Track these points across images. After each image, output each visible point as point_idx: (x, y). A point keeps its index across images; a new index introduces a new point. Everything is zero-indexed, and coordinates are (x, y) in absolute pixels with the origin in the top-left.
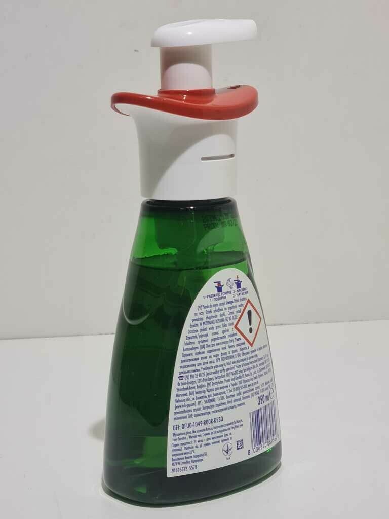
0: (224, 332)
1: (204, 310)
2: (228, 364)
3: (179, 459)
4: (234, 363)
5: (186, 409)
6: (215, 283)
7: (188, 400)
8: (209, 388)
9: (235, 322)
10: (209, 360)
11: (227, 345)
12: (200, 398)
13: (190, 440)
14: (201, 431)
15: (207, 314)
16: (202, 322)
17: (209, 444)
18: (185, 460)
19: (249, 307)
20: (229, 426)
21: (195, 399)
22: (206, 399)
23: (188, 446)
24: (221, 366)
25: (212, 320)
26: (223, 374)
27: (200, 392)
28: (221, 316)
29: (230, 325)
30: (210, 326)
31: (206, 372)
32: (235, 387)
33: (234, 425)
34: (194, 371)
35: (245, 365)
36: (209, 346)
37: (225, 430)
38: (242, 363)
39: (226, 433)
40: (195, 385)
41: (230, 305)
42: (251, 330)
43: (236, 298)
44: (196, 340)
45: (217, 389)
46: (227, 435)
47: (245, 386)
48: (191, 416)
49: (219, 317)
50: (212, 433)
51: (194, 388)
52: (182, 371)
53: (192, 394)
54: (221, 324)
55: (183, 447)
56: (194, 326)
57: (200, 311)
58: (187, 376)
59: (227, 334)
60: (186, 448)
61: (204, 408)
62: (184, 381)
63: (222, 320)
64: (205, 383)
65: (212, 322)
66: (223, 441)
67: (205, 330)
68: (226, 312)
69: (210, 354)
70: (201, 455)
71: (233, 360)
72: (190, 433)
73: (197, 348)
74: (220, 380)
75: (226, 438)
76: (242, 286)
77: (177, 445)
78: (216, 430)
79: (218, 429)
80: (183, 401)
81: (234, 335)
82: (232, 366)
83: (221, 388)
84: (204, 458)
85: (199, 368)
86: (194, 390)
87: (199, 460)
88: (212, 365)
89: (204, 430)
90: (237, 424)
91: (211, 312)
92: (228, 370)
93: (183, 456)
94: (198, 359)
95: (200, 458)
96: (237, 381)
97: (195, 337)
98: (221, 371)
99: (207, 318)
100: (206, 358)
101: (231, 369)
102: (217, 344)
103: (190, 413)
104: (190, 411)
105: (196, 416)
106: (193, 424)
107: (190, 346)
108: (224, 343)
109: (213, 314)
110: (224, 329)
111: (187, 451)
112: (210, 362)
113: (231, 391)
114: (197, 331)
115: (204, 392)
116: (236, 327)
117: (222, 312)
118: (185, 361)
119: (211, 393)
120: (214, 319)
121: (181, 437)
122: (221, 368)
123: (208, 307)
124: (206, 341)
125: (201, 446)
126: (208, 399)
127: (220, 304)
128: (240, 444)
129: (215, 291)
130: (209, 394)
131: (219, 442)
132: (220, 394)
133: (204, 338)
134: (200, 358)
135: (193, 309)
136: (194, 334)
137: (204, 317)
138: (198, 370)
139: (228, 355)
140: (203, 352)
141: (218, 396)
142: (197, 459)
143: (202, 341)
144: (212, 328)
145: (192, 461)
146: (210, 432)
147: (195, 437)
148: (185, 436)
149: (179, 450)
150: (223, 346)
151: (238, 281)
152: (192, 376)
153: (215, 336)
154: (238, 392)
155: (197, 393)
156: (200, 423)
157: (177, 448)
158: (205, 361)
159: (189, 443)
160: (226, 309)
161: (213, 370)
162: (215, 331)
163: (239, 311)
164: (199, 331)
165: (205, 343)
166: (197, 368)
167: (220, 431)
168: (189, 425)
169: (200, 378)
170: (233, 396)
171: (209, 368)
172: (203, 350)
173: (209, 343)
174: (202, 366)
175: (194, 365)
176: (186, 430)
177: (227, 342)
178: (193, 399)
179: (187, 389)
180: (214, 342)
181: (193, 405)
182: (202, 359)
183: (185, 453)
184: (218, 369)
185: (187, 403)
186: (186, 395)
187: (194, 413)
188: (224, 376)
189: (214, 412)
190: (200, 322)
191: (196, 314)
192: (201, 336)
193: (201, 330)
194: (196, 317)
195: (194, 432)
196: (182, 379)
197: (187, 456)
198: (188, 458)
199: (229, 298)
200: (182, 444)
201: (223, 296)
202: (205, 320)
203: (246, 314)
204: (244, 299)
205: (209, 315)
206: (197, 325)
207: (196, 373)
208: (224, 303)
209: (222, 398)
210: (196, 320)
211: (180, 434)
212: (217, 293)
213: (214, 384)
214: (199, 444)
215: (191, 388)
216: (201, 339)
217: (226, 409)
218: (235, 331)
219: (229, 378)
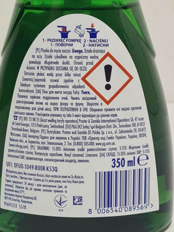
0: (66, 81)
1: (43, 54)
2: (69, 116)
3: (10, 195)
4: (77, 116)
5: (19, 149)
6: (58, 27)
7: (21, 141)
8: (43, 135)
9: (83, 73)
10: (45, 106)
11: (69, 96)
12: (33, 142)
13: (20, 180)
14: (32, 175)
15: (46, 59)
16: (40, 66)
17: (39, 190)
18: (15, 198)
19: (108, 61)
20: (65, 179)
21: (28, 142)
22: (39, 145)
23: (19, 185)
24: (59, 115)
25: (51, 65)
26: (62, 124)
27: (34, 137)
28: (64, 63)
29: (75, 75)
30: (49, 72)
31: (41, 118)
32: (75, 141)
33: (71, 180)
34: (28, 114)
35: (94, 122)
36: (46, 92)
37: (60, 182)
38: (90, 118)
39: (60, 184)
40: (28, 128)
41: (77, 54)
42: (108, 87)
43: (87, 48)
44: (32, 83)
45: (52, 138)
46: (61, 187)
47: (92, 144)
48: (23, 157)
49: (60, 65)
50: (43, 181)
51: (27, 130)
52: (17, 111)
53: (25, 136)
54: (63, 72)
55: (15, 184)
56: (30, 68)
57: (38, 54)
58: (21, 117)
59: (70, 84)
60: (17, 187)
61: (36, 153)
62: (18, 121)
63: (65, 69)
64: (40, 129)
65: (52, 68)
66: (55, 191)
67: (43, 75)
68: (71, 61)
69: (46, 101)
70: (31, 198)
71: (76, 113)
72: (21, 173)
73: (32, 91)
74: (56, 130)
75: (60, 189)
76: (99, 36)
77: (9, 181)
78: (48, 179)
79: (51, 179)
80: (16, 141)
81: (80, 87)
82: (75, 119)
83: (57, 138)
84: (33, 201)
85: (34, 112)
86: (27, 133)
87: (28, 202)
88: (48, 112)
89: (35, 175)
90: (76, 180)
91: (50, 57)
92: (68, 121)
93: (14, 193)
94: (33, 103)
95: (30, 200)
96: (80, 136)
97: (31, 80)
98: (59, 121)
99: (46, 62)
100: (42, 103)
101: (73, 121)
102: (57, 92)
103: (22, 154)
104: (22, 152)
105: (28, 158)
106: (24, 166)
107: (25, 88)
108: (65, 93)
109: (53, 60)
110: (67, 78)
111: (17, 189)
112: (46, 109)
113: (70, 144)
114: (33, 74)
115: (37, 137)
116: (84, 79)
117: (65, 60)
118: (19, 102)
119: (45, 140)
120: (55, 66)
121: (13, 174)
122: (59, 118)
123: (47, 51)
124: (44, 86)
125: (31, 189)
126: (41, 145)
127: (64, 51)
128: (78, 201)
129: (59, 36)
130: (43, 141)
131: (50, 191)
132: (56, 144)
133: (40, 83)
134: (35, 103)
135: (31, 51)
136: (30, 77)
137: (43, 61)
138: (32, 114)
139: (69, 106)
140: (39, 98)
141: (53, 146)
142: (26, 200)
143: (38, 86)
144: (51, 75)
145: (22, 200)
146: (42, 178)
147: (26, 179)
148: (16, 175)
149: (10, 186)
150: (65, 96)
151: (93, 30)
152: (25, 119)
153: (55, 84)
154: (80, 147)
155: (30, 136)
156: (31, 167)
157: (9, 183)
158: (41, 106)
159: (20, 183)
160: (71, 57)
161: (49, 118)
162: (54, 78)
163: (92, 63)
164: (36, 74)
165: (42, 88)
166: (31, 111)
167: (53, 181)
168: (21, 166)
169: (34, 122)
170: (73, 150)
171: (45, 115)
172: (38, 95)
173: (47, 89)
174: (36, 111)
175: (28, 108)
176: (17, 170)
177: (70, 93)
178: (26, 142)
179: (20, 130)
180: (51, 89)
181: (25, 147)
182: (37, 103)
183: (16, 191)
184: (55, 118)
185: (20, 144)
186: (19, 135)
187: (26, 155)
188: (63, 127)
189: (47, 160)
190: (37, 65)
191: (33, 57)
192: (37, 80)
193: (38, 74)
194: (33, 60)
195: (25, 174)
196: (17, 119)
197: (18, 194)
198: (18, 196)
199: (77, 46)
200: (14, 182)
201: (68, 42)
202: (43, 64)
203: (101, 68)
204: (102, 51)
205: (49, 60)
206: (34, 68)
207: (30, 116)
208: (69, 51)
209: (58, 149)
210: (33, 62)
211: (12, 172)
212: (61, 38)
213: (48, 132)
214: (29, 187)
215: (24, 130)
216: (36, 83)
217: (63, 161)
218: (82, 83)
219: (68, 130)
